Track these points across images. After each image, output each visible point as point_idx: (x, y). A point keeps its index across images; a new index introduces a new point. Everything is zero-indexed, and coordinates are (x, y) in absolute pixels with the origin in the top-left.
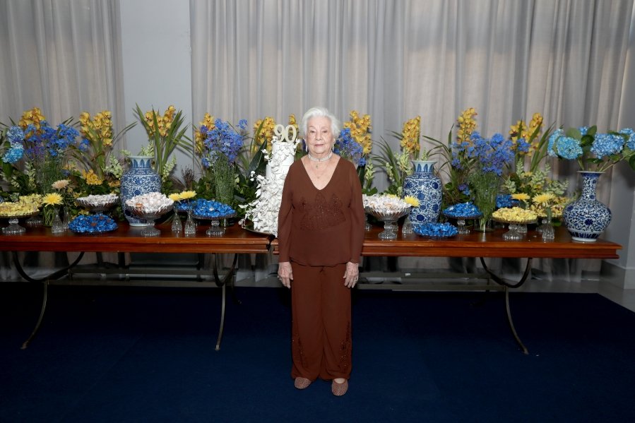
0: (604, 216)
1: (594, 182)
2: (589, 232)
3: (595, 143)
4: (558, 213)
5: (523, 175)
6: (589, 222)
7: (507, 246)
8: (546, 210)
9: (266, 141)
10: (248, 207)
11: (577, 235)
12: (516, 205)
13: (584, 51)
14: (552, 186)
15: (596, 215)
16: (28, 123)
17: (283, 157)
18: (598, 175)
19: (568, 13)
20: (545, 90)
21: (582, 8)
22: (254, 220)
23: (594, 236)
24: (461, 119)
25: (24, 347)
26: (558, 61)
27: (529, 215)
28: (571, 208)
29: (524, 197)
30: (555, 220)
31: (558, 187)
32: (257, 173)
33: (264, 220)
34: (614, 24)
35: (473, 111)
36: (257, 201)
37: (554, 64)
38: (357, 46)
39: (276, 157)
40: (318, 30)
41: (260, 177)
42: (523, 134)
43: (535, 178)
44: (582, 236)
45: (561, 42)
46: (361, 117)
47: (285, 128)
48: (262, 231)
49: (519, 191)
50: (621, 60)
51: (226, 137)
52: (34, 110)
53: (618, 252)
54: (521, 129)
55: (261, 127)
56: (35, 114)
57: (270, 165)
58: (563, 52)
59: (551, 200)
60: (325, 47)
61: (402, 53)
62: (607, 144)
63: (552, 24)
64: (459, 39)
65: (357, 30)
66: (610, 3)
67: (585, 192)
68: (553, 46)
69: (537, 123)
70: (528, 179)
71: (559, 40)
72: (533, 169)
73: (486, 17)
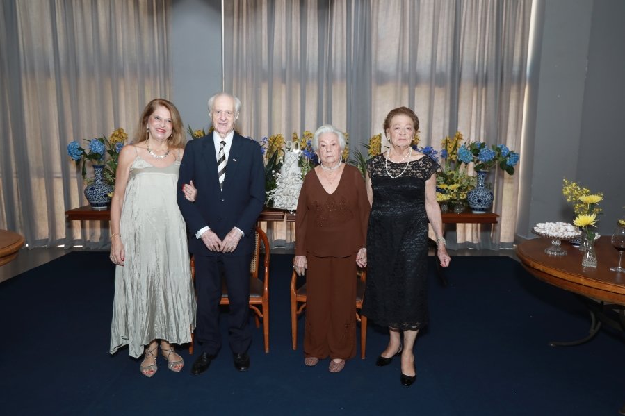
0: (488, 197)
1: (483, 177)
2: (480, 207)
3: (480, 153)
4: (465, 197)
5: (450, 173)
6: (479, 201)
8: (458, 194)
9: (277, 151)
10: (270, 194)
11: (474, 209)
13: (496, 87)
14: (468, 180)
15: (483, 197)
16: (116, 138)
17: (292, 162)
18: (485, 172)
19: (485, 60)
20: (471, 113)
22: (275, 200)
23: (483, 210)
26: (480, 90)
27: (445, 198)
28: (470, 193)
29: (445, 186)
30: (461, 200)
31: (472, 181)
32: (276, 172)
33: (281, 201)
34: (516, 69)
36: (276, 189)
37: (477, 95)
38: (338, 82)
39: (288, 161)
40: (310, 71)
41: (278, 174)
42: (449, 145)
43: (456, 175)
45: (481, 81)
47: (293, 142)
48: (279, 208)
49: (445, 183)
50: (522, 93)
52: (120, 131)
53: (498, 219)
54: (447, 142)
55: (274, 141)
56: (120, 133)
57: (284, 166)
58: (482, 87)
59: (459, 188)
60: (315, 82)
61: (371, 87)
62: (486, 155)
63: (474, 68)
64: (410, 78)
65: (338, 71)
66: (513, 54)
67: (478, 183)
68: (476, 83)
69: (458, 138)
70: (452, 175)
71: (480, 79)
72: (456, 168)
73: (429, 62)
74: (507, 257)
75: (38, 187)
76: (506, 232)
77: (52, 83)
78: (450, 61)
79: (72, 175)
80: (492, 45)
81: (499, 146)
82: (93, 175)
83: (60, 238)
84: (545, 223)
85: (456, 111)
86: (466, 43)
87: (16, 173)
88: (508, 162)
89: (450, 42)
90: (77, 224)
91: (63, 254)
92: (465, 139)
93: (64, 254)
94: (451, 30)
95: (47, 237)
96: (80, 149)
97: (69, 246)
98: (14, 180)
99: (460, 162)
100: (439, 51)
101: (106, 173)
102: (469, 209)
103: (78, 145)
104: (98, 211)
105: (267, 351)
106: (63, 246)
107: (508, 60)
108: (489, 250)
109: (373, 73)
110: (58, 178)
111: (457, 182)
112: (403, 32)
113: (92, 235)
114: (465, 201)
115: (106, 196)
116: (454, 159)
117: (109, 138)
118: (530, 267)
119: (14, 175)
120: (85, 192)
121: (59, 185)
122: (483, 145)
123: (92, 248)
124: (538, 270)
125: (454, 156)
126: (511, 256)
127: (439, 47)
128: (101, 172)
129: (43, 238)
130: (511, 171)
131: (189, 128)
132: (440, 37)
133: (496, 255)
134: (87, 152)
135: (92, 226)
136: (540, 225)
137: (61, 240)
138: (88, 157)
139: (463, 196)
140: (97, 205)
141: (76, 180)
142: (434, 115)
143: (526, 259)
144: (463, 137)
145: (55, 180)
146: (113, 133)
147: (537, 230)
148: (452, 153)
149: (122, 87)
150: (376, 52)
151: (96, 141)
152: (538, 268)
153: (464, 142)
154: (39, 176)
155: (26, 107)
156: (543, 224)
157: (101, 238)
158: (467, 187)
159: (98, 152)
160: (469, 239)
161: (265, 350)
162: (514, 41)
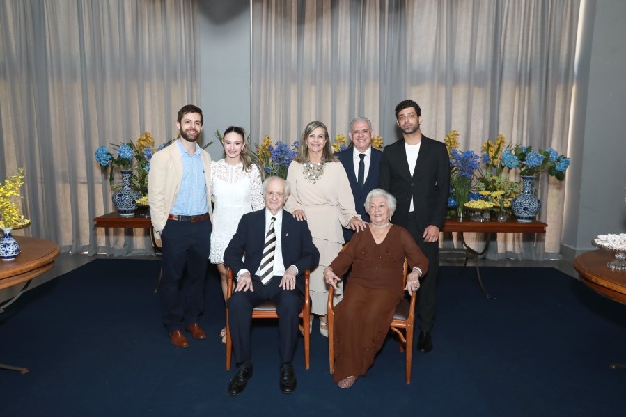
0: (536, 205)
1: (530, 183)
2: (526, 215)
3: (526, 158)
4: (509, 204)
5: (491, 178)
6: (526, 209)
7: (473, 224)
8: (501, 202)
11: (520, 218)
12: (481, 199)
13: (541, 86)
14: (511, 186)
15: (530, 204)
16: (143, 143)
18: (532, 178)
19: (529, 57)
20: (513, 115)
21: (539, 55)
23: (529, 218)
24: (447, 139)
25: (156, 291)
26: (522, 93)
27: (488, 205)
28: (515, 200)
29: (487, 193)
30: (505, 208)
31: (516, 187)
34: (562, 66)
35: (455, 133)
37: (520, 95)
38: (371, 83)
40: (341, 71)
42: (491, 149)
43: (498, 181)
44: (522, 218)
45: (524, 79)
46: (376, 138)
49: (487, 189)
50: (569, 93)
51: (286, 153)
52: (146, 134)
53: (547, 229)
54: (489, 145)
56: (147, 137)
58: (525, 86)
59: (503, 195)
60: (347, 83)
61: (405, 88)
62: (533, 160)
63: (517, 66)
64: (448, 78)
65: (371, 71)
66: (559, 51)
67: (524, 189)
68: (518, 82)
69: (501, 142)
70: (494, 181)
71: (523, 78)
72: (498, 174)
73: (467, 61)
74: (553, 269)
75: (63, 193)
76: (551, 242)
77: (78, 87)
78: (490, 59)
79: (96, 180)
80: (536, 42)
81: (547, 151)
82: (121, 181)
83: (83, 245)
84: (607, 234)
85: (497, 112)
86: (508, 40)
87: (42, 178)
88: (557, 168)
89: (491, 40)
90: (101, 230)
91: (86, 261)
92: (507, 142)
93: (88, 262)
94: (492, 26)
95: (71, 244)
96: (108, 154)
97: (93, 254)
98: (39, 186)
99: (502, 167)
100: (478, 49)
101: (133, 179)
102: (514, 218)
103: (107, 150)
104: (125, 218)
105: (308, 367)
106: (87, 253)
107: (554, 57)
108: (531, 261)
109: (408, 73)
110: (83, 183)
111: (500, 189)
112: (440, 30)
113: (116, 242)
114: (510, 208)
115: (134, 202)
116: (495, 164)
117: (135, 143)
118: (591, 282)
119: (39, 180)
120: (113, 198)
121: (83, 190)
122: (529, 149)
123: (116, 255)
124: (601, 285)
125: (495, 160)
126: (557, 267)
127: (478, 45)
128: (130, 178)
129: (68, 244)
130: (561, 176)
131: (218, 132)
132: (480, 33)
133: (540, 266)
134: (116, 158)
135: (116, 234)
136: (602, 237)
137: (85, 246)
138: (116, 162)
139: (507, 204)
140: (125, 212)
141: (100, 186)
142: (473, 117)
143: (586, 273)
144: (505, 141)
145: (79, 185)
146: (139, 137)
147: (599, 243)
148: (494, 158)
149: (147, 90)
150: (411, 51)
151: (125, 147)
152: (601, 283)
153: (506, 145)
154: (65, 182)
155: (52, 111)
156: (605, 236)
157: (125, 245)
158: (510, 194)
159: (127, 157)
160: (510, 248)
161: (305, 367)
162: (560, 36)
